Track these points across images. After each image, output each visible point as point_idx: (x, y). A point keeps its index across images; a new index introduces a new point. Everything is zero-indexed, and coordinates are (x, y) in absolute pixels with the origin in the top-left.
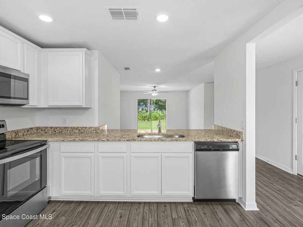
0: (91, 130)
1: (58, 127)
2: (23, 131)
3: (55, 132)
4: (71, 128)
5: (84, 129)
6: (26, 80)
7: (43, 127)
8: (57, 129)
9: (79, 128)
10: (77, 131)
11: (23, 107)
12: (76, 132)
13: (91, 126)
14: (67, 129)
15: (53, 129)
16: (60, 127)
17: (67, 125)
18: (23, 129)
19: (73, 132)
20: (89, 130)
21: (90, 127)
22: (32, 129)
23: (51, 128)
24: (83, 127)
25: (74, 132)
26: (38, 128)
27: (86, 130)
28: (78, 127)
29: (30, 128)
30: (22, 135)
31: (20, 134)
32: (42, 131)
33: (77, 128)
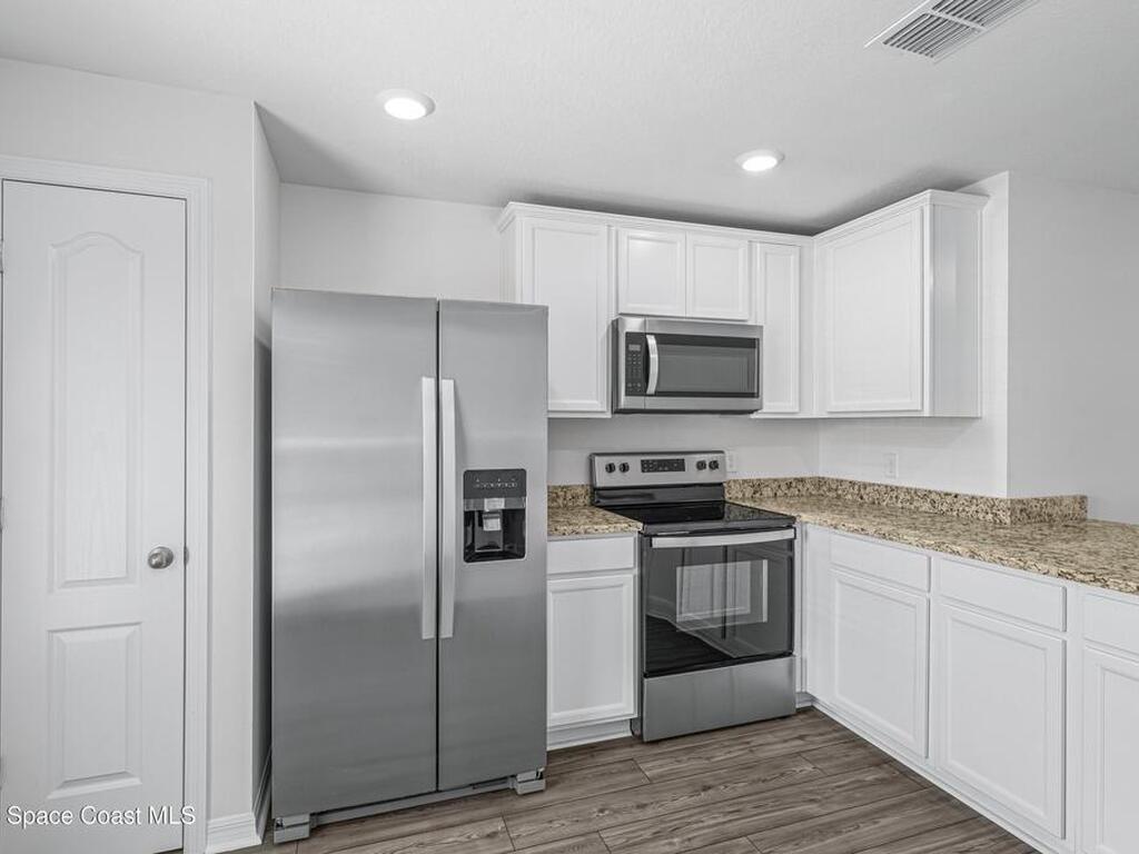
0: (974, 508)
1: (870, 485)
2: (775, 485)
3: (862, 498)
4: (908, 491)
5: (949, 500)
6: (752, 344)
7: (833, 480)
8: (868, 489)
9: (933, 496)
10: (926, 506)
11: (753, 416)
12: (923, 509)
13: (978, 493)
14: (896, 494)
15: (856, 487)
16: (874, 484)
17: (895, 477)
18: (775, 480)
19: (912, 507)
20: (967, 509)
21: (973, 498)
22: (802, 480)
23: (852, 483)
24: (947, 494)
25: (918, 508)
26: (820, 482)
27: (955, 508)
28: (930, 492)
29: (795, 479)
30: (771, 494)
31: (767, 492)
32: (829, 490)
33: (926, 495)
